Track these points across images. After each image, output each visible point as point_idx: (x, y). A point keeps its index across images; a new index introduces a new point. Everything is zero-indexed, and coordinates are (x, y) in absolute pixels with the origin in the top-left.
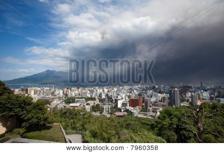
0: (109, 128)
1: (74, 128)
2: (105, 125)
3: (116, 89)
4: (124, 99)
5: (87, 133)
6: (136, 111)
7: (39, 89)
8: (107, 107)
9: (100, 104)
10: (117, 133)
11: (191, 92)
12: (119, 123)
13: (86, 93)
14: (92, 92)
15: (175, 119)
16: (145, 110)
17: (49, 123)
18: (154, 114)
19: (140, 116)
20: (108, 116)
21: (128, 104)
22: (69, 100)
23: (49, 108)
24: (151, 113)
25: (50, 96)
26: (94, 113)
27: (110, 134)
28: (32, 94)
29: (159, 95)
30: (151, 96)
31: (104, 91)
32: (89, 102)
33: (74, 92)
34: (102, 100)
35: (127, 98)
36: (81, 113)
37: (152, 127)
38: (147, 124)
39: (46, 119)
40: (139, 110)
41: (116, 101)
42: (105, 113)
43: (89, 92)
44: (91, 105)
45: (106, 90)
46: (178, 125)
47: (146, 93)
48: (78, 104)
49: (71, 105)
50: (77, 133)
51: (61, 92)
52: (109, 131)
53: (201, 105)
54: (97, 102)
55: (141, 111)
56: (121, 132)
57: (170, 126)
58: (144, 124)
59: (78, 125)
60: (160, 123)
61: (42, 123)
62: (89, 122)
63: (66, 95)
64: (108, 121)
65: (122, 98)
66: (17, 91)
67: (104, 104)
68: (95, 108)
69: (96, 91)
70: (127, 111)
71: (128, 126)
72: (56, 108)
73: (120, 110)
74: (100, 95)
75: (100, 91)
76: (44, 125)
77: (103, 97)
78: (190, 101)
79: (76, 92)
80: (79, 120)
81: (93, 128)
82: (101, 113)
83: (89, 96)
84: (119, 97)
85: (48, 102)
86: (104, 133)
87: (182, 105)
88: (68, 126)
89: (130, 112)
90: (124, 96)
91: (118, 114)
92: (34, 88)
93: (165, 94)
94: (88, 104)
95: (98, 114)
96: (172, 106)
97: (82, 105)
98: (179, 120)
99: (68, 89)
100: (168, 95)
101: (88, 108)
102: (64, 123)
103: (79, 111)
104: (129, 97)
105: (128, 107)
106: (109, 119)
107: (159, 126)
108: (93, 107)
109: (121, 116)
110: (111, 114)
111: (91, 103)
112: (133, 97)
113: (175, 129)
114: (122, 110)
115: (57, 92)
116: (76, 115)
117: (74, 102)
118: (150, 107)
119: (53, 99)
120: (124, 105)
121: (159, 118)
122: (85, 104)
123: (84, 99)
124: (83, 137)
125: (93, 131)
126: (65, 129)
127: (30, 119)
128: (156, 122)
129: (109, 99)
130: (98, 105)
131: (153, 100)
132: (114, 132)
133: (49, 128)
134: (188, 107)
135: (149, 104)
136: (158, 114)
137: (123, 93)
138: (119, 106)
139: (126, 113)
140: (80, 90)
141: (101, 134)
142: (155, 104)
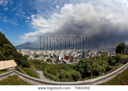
0: (55, 69)
1: (39, 69)
2: (53, 68)
3: (58, 52)
4: (62, 56)
5: (45, 71)
6: (68, 62)
7: (25, 50)
8: (54, 60)
9: (50, 58)
10: (59, 71)
11: (91, 52)
12: (59, 67)
13: (44, 53)
14: (47, 52)
15: (84, 64)
16: (71, 61)
17: (29, 65)
18: (75, 62)
19: (69, 64)
20: (55, 64)
21: (64, 59)
22: (37, 56)
23: (29, 59)
24: (74, 62)
25: (29, 54)
26: (47, 63)
27: (56, 71)
28: (22, 52)
29: (78, 54)
30: (75, 55)
31: (52, 52)
32: (45, 57)
33: (38, 53)
34: (51, 57)
35: (63, 56)
36: (42, 62)
37: (75, 68)
38: (73, 67)
39: (28, 63)
40: (69, 61)
41: (58, 57)
42: (53, 63)
43: (45, 53)
44: (46, 59)
45: (53, 52)
46: (85, 66)
47: (72, 53)
48: (40, 58)
49: (37, 58)
50: (41, 70)
51: (33, 52)
52: (55, 70)
53: (94, 57)
54: (49, 57)
55: (70, 61)
56: (60, 71)
57: (82, 67)
58: (71, 67)
59: (41, 67)
60: (78, 66)
61: (27, 65)
62: (46, 66)
63: (35, 54)
64: (54, 66)
65: (61, 56)
66: (18, 51)
67: (52, 59)
68: (48, 60)
69: (49, 52)
70: (63, 61)
71: (64, 68)
72: (31, 59)
73: (60, 61)
74: (51, 54)
75: (50, 52)
76: (28, 66)
77: (52, 55)
78: (90, 56)
79: (39, 52)
80: (41, 65)
81: (48, 69)
82: (51, 62)
83: (45, 55)
84: (60, 55)
85: (28, 56)
86: (53, 71)
87: (87, 57)
88: (37, 67)
89: (65, 62)
90: (62, 55)
91: (59, 63)
92: (23, 50)
93: (81, 53)
94: (45, 58)
95: (50, 63)
96: (83, 58)
97: (42, 59)
98: (86, 64)
99: (36, 51)
100: (82, 54)
101: (45, 60)
102: (35, 66)
103: (41, 61)
104: (64, 55)
105: (64, 60)
106: (55, 65)
107: (78, 67)
108: (47, 60)
109: (61, 64)
110: (56, 63)
111: (46, 58)
112: (66, 55)
113: (84, 67)
114: (61, 61)
115: (31, 52)
116: (40, 63)
117: (38, 57)
118: (74, 59)
119: (30, 55)
120: (62, 59)
121: (77, 64)
122: (43, 58)
123: (43, 56)
124: (44, 72)
125: (48, 70)
126: (36, 68)
127: (23, 63)
128: (76, 66)
129: (55, 56)
130: (49, 59)
131: (75, 56)
132: (57, 71)
133: (30, 67)
134: (89, 58)
135: (74, 58)
136: (78, 62)
137: (62, 53)
138: (60, 59)
139: (63, 63)
140: (41, 51)
141: (52, 72)
142: (76, 58)
